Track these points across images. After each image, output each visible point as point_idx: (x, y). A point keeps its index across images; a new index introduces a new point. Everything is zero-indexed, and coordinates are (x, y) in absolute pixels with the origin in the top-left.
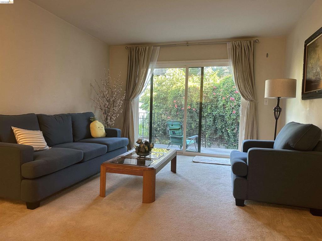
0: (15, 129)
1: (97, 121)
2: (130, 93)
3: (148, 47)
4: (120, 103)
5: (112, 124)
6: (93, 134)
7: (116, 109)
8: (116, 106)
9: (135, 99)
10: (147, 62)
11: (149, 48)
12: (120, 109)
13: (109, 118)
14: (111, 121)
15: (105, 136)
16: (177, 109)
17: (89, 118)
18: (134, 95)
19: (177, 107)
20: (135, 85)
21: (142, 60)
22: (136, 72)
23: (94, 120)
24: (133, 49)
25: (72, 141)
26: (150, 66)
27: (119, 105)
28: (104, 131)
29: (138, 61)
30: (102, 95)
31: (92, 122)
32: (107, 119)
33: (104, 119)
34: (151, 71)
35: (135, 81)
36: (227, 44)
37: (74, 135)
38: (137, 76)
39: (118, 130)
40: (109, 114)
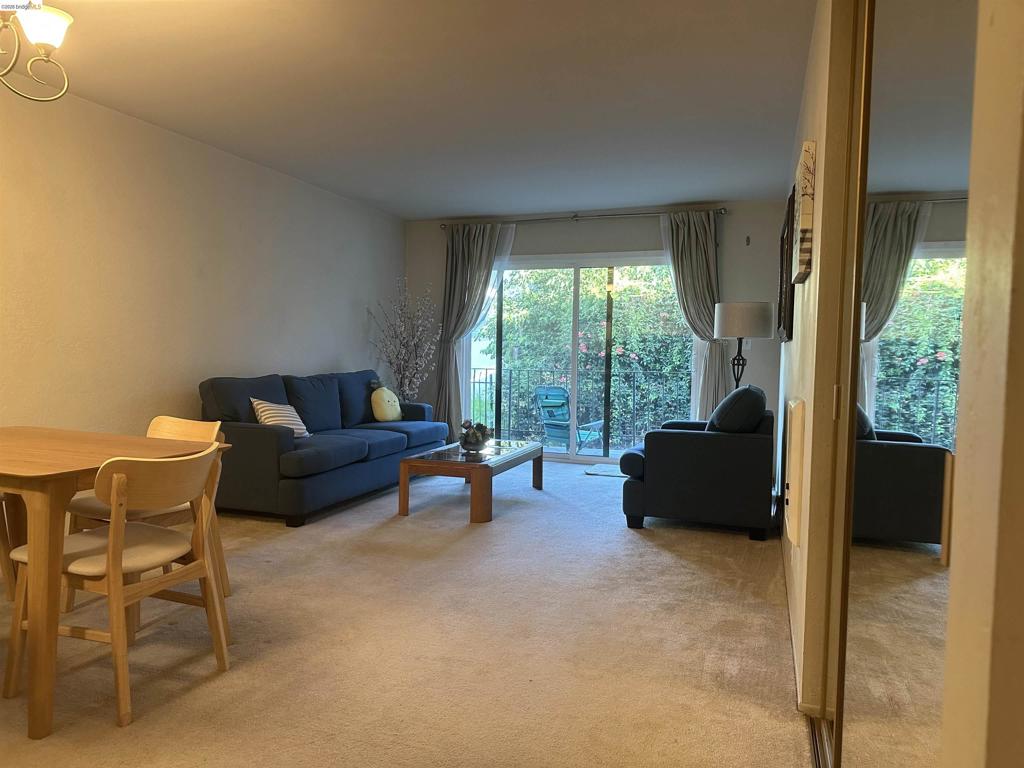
0: (256, 402)
1: (385, 388)
2: (453, 325)
3: (489, 226)
4: (430, 348)
5: (413, 395)
6: (378, 414)
7: (422, 363)
8: (421, 356)
9: (463, 340)
10: (488, 258)
11: (492, 228)
12: (430, 363)
13: (407, 381)
14: (411, 389)
15: (400, 418)
16: (586, 354)
17: (369, 384)
18: (460, 329)
19: (585, 351)
20: (463, 307)
21: (476, 253)
22: (464, 279)
23: (380, 386)
24: (458, 231)
25: (340, 426)
26: (496, 264)
27: (428, 354)
28: (399, 408)
29: (468, 257)
30: (392, 333)
31: (374, 390)
32: (401, 385)
33: (396, 384)
34: (497, 276)
35: (462, 299)
36: (661, 218)
37: (344, 416)
38: (468, 288)
39: (427, 406)
40: (407, 373)
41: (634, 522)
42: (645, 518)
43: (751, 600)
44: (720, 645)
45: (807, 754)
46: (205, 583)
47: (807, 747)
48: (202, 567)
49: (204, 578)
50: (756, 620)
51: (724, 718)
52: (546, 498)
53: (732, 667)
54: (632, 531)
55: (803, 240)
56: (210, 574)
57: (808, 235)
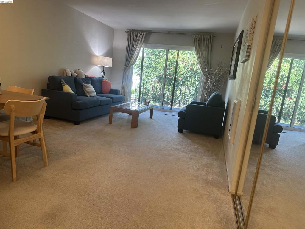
39: (118, 90)
41: (180, 131)
42: (184, 130)
43: (214, 157)
44: (206, 170)
45: (232, 206)
46: (41, 140)
47: (232, 203)
48: (40, 135)
49: (41, 139)
50: (216, 163)
51: (208, 193)
52: (153, 121)
53: (210, 177)
54: (179, 133)
55: (248, 49)
56: (43, 137)
57: (250, 47)
